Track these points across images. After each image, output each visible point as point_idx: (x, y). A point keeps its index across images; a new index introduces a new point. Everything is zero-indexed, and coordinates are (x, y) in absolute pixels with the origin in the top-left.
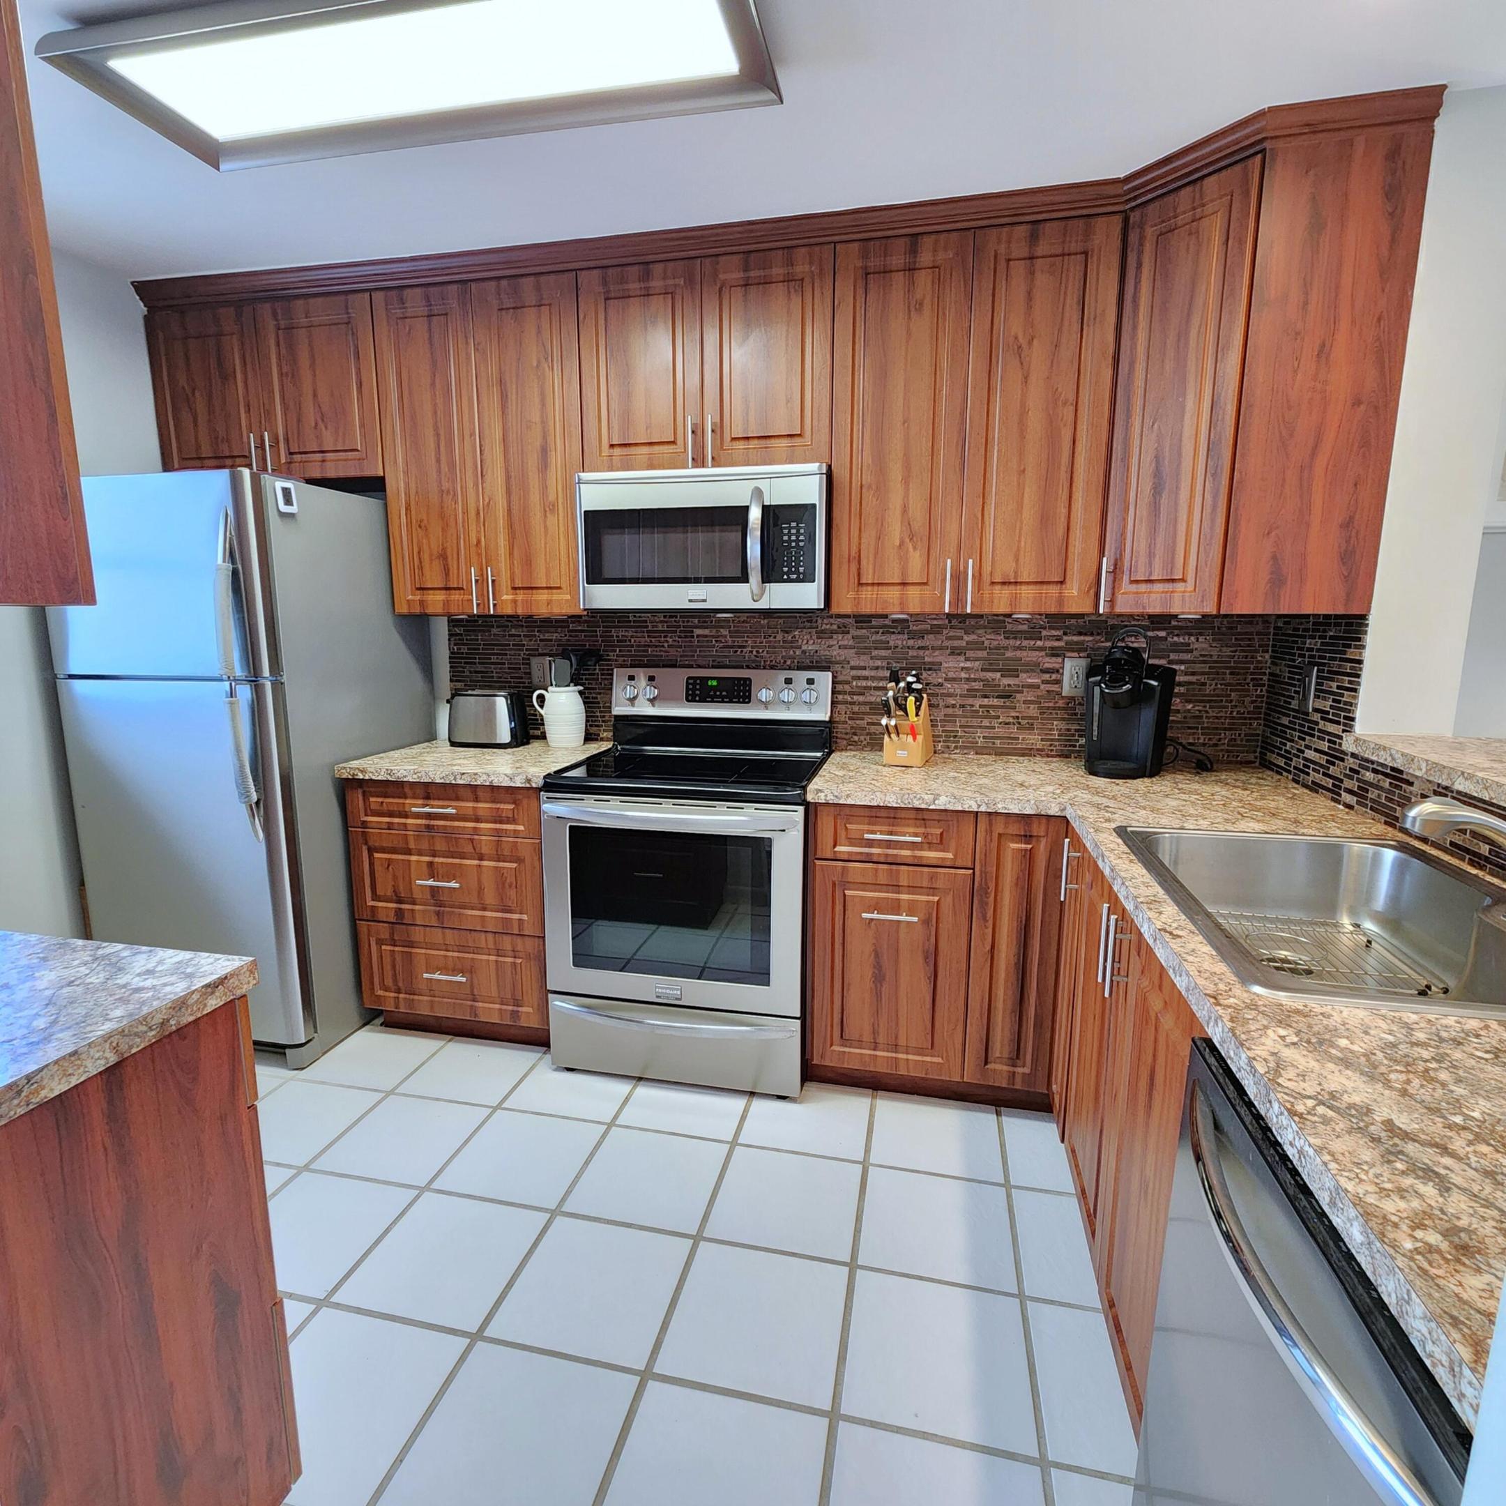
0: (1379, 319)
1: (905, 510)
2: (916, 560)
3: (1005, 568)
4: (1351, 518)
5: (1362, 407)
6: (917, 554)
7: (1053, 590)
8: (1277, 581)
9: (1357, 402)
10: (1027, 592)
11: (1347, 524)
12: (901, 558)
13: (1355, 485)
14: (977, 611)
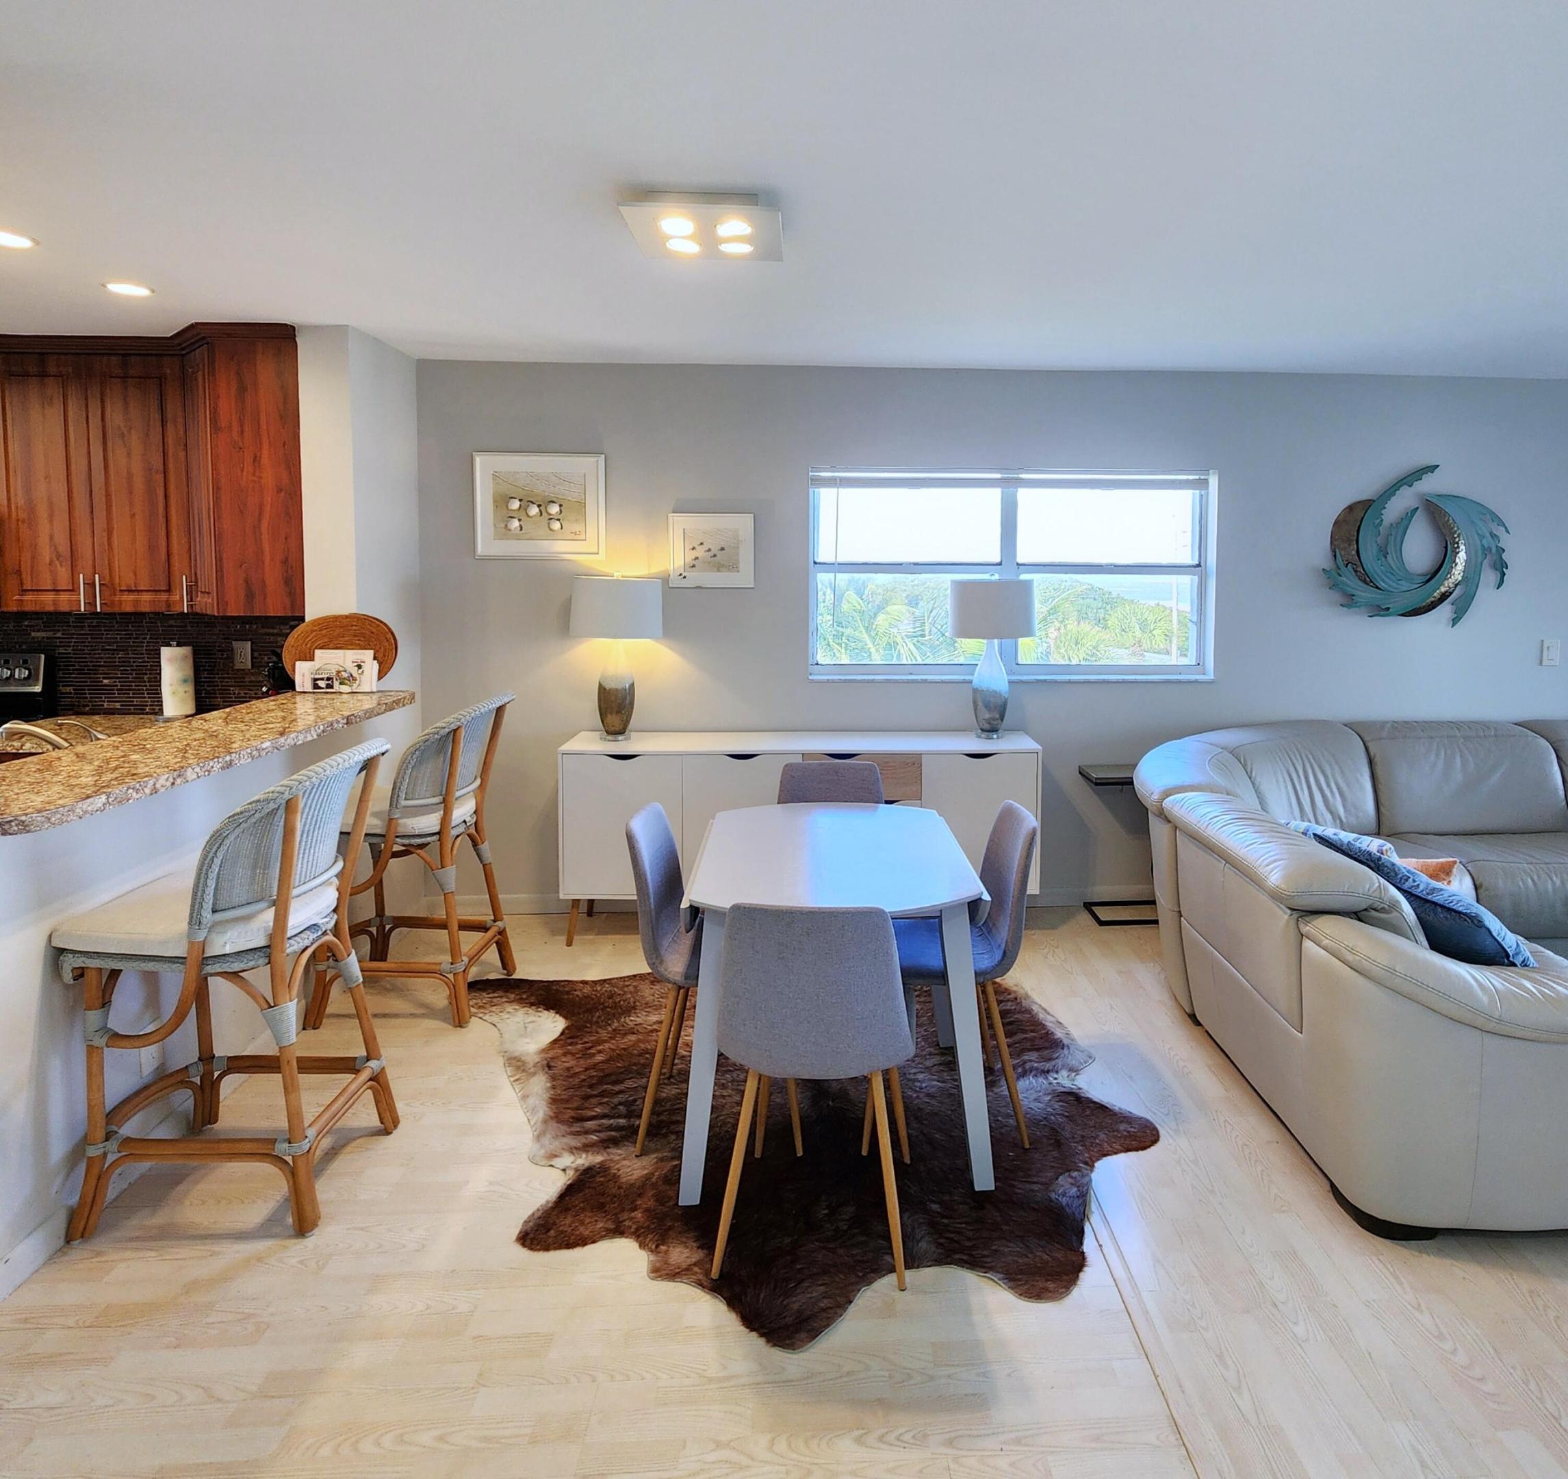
0: (284, 444)
1: (51, 537)
2: (63, 573)
3: (127, 580)
4: (287, 558)
5: (283, 494)
6: (64, 569)
7: (164, 597)
8: (250, 596)
9: (280, 490)
10: (146, 597)
11: (285, 562)
12: (51, 571)
13: (286, 538)
14: (108, 610)
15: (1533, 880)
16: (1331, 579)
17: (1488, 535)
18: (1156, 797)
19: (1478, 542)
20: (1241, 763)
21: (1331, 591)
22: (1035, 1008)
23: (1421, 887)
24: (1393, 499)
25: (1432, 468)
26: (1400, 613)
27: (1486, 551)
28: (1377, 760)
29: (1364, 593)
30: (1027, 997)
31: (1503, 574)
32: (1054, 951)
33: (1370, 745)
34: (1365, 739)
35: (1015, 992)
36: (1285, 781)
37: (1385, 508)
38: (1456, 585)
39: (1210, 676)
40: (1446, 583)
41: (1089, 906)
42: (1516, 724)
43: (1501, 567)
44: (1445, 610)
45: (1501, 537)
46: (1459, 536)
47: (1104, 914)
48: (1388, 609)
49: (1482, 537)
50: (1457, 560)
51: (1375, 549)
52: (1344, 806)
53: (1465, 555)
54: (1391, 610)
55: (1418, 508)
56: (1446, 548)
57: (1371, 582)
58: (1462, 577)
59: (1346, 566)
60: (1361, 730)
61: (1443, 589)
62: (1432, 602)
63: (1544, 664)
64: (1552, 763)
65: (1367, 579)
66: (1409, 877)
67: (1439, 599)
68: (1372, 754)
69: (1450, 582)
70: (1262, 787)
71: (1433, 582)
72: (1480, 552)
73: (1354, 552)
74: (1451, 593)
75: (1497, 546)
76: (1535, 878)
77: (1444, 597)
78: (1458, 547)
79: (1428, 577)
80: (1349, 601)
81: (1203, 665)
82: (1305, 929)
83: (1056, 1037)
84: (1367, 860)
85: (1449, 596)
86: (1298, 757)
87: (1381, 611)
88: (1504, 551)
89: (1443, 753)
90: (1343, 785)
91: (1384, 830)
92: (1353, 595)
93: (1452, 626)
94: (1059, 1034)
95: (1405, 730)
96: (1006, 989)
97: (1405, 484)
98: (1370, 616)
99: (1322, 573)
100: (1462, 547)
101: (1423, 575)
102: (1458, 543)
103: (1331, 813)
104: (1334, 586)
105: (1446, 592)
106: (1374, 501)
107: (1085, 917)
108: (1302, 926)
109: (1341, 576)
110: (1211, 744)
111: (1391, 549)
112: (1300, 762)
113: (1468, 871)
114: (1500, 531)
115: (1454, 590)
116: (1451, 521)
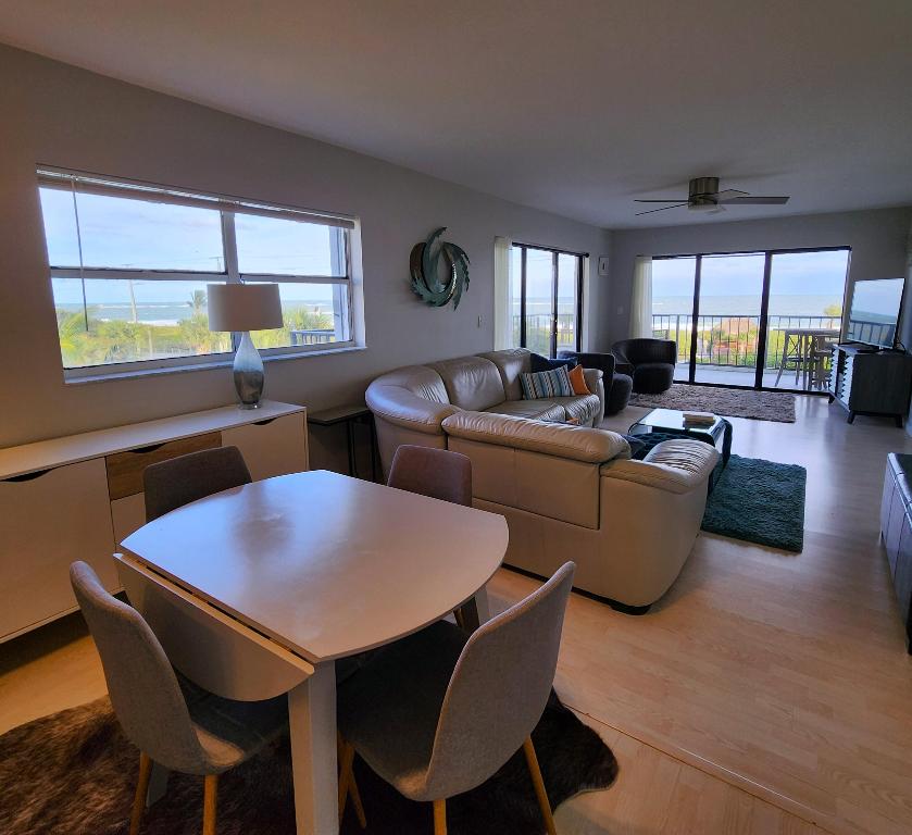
16: (412, 286)
17: (464, 265)
19: (461, 268)
21: (412, 293)
24: (433, 243)
25: (444, 229)
26: (439, 304)
29: (426, 294)
31: (468, 284)
34: (440, 372)
37: (430, 248)
38: (455, 290)
39: (364, 346)
43: (467, 281)
44: (451, 303)
45: (468, 266)
46: (454, 265)
48: (435, 302)
50: (454, 278)
53: (456, 275)
55: (440, 250)
56: (451, 271)
58: (456, 286)
59: (419, 279)
60: (437, 366)
62: (447, 300)
64: (498, 373)
65: (427, 287)
67: (450, 297)
68: (444, 380)
69: (453, 289)
73: (420, 272)
75: (466, 271)
80: (420, 299)
81: (355, 341)
85: (452, 296)
87: (432, 304)
88: (468, 273)
92: (422, 296)
93: (455, 310)
97: (436, 236)
99: (407, 283)
100: (455, 272)
102: (454, 269)
104: (414, 291)
105: (452, 293)
106: (426, 244)
109: (417, 284)
111: (433, 270)
114: (467, 263)
115: (454, 293)
116: (451, 257)
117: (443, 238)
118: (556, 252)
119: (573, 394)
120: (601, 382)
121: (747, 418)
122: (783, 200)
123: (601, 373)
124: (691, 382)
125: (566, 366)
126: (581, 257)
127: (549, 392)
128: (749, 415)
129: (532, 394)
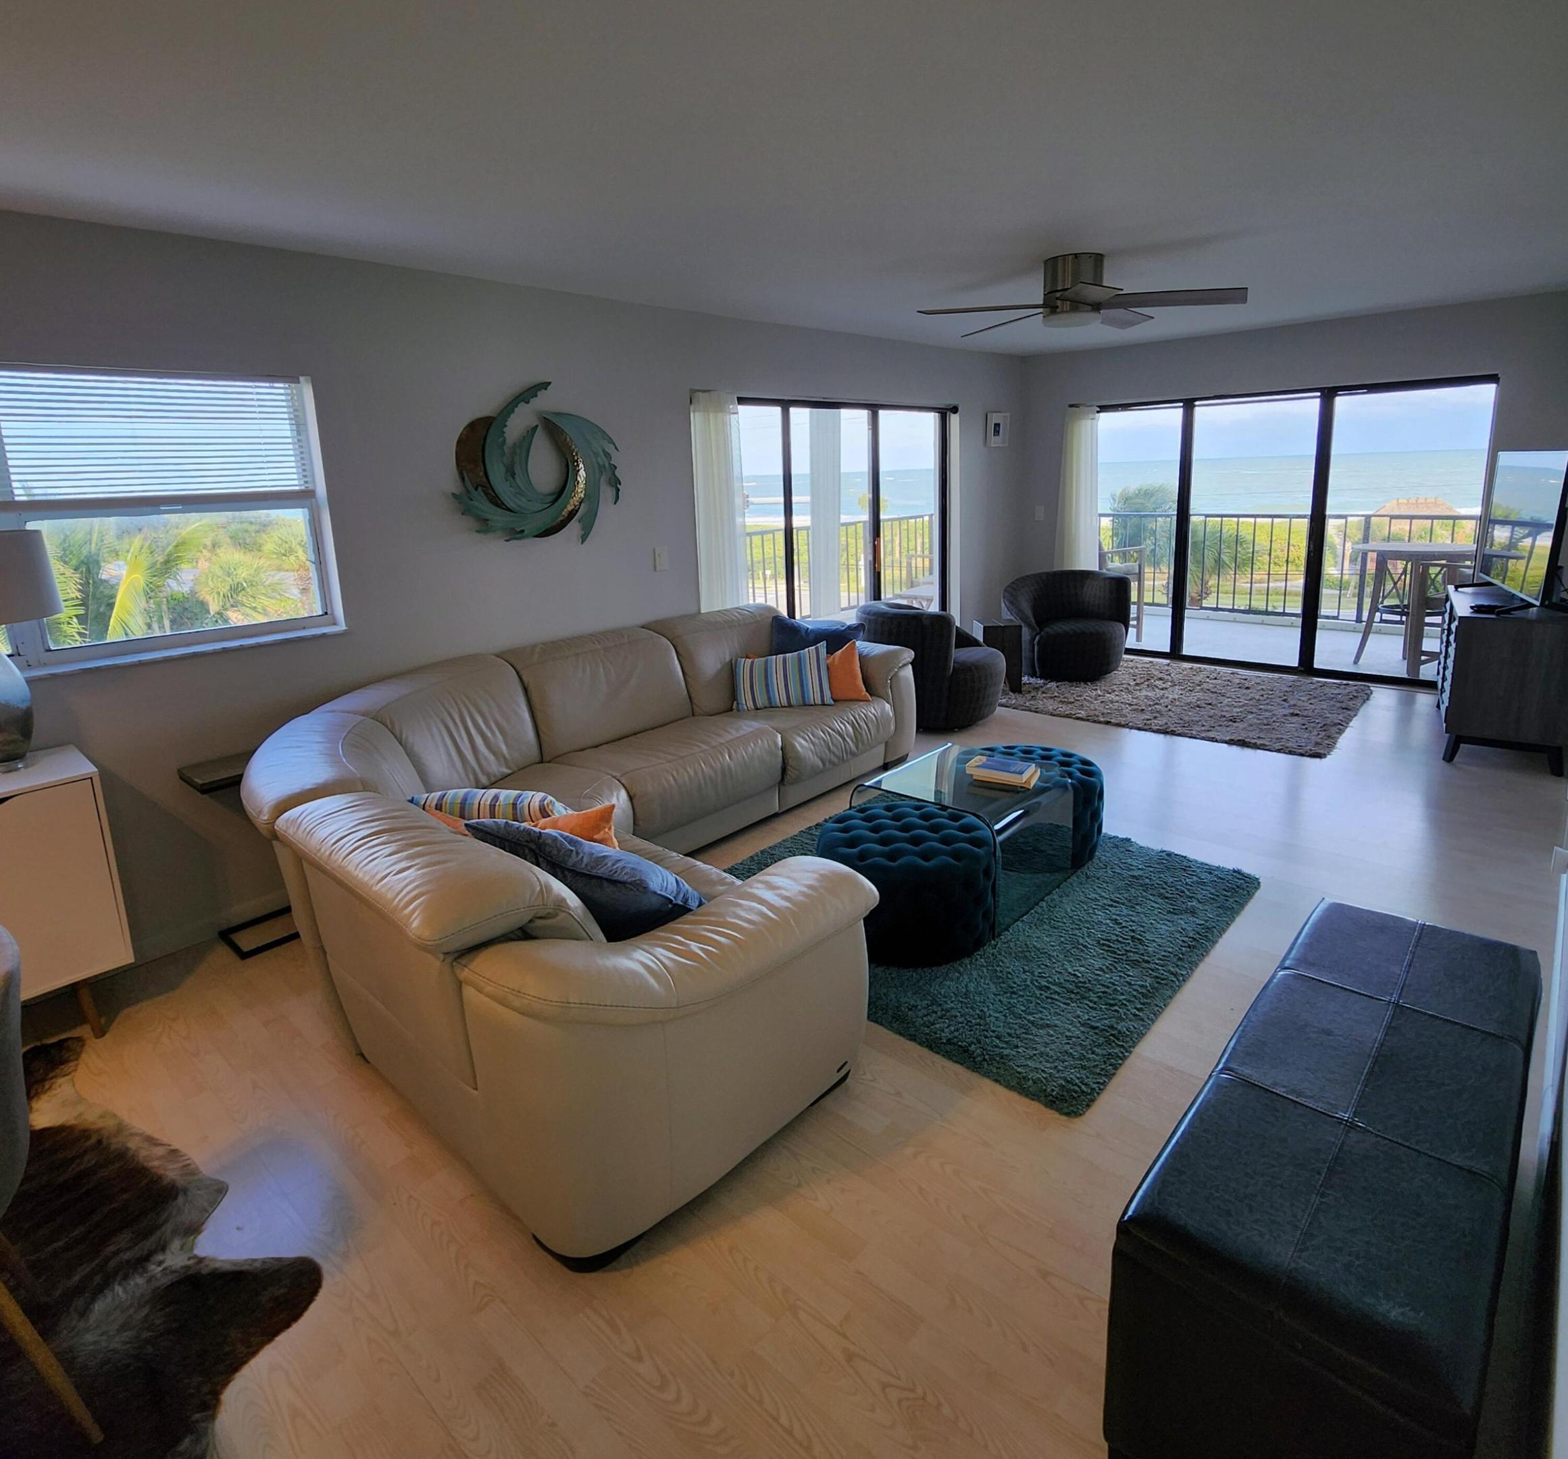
15: (673, 776)
16: (463, 503)
17: (601, 453)
18: (266, 818)
19: (594, 460)
20: (387, 727)
21: (464, 517)
22: (132, 1144)
23: (585, 860)
24: (512, 416)
25: (545, 385)
26: (535, 534)
27: (601, 468)
28: (532, 688)
29: (497, 516)
30: (121, 1128)
31: (618, 490)
32: (170, 1027)
33: (522, 673)
34: (519, 668)
35: (98, 1130)
36: (440, 733)
37: (506, 426)
38: (580, 503)
39: (342, 626)
40: (571, 501)
41: (226, 936)
42: (643, 627)
43: (615, 483)
44: (574, 527)
45: (612, 455)
46: (577, 454)
47: (247, 940)
48: (523, 531)
49: (596, 455)
50: (579, 479)
51: (503, 469)
52: (506, 743)
53: (584, 473)
54: (525, 532)
55: (537, 426)
56: (567, 466)
57: (503, 504)
58: (585, 495)
59: (476, 489)
60: (513, 658)
61: (570, 508)
62: (562, 521)
63: (658, 569)
64: (673, 659)
65: (496, 501)
66: (572, 851)
67: (568, 517)
68: (526, 684)
69: (575, 501)
70: (416, 748)
71: (560, 500)
72: (597, 470)
73: (482, 474)
74: (577, 511)
75: (610, 464)
76: (675, 774)
77: (572, 514)
78: (578, 465)
79: (554, 497)
80: (484, 527)
81: (332, 614)
82: (465, 974)
83: (165, 1182)
84: (527, 841)
85: (575, 514)
86: (453, 702)
87: (515, 534)
88: (616, 468)
89: (588, 669)
90: (504, 724)
91: (546, 758)
92: (488, 520)
93: (582, 543)
94: (171, 1173)
95: (554, 650)
96: (85, 1131)
97: (521, 401)
98: (507, 541)
99: (451, 497)
100: (581, 465)
101: (550, 495)
102: (577, 462)
103: (494, 753)
104: (466, 511)
105: (573, 510)
106: (494, 418)
107: (223, 953)
108: (458, 971)
109: (472, 500)
110: (349, 712)
111: (518, 470)
112: (456, 708)
113: (624, 785)
114: (610, 449)
115: (579, 508)
116: (568, 439)
117: (545, 402)
118: (874, 408)
119: (828, 699)
120: (908, 673)
121: (1230, 742)
122: (1237, 295)
123: (909, 655)
124: (1175, 653)
125: (822, 645)
126: (944, 414)
127: (780, 697)
128: (1235, 737)
129: (745, 699)
